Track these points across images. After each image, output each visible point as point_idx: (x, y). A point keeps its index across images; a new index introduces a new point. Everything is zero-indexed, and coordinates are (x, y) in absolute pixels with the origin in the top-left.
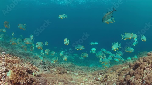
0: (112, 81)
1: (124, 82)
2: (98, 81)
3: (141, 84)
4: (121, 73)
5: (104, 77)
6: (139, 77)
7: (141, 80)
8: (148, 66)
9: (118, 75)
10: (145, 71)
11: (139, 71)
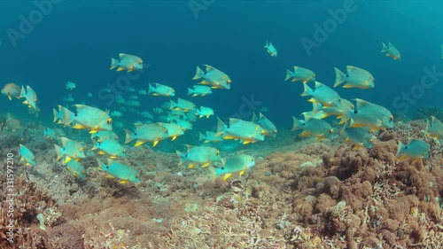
0: (275, 207)
1: (315, 217)
2: (232, 207)
3: (368, 226)
4: (300, 184)
5: (248, 193)
6: (358, 203)
7: (366, 213)
8: (384, 172)
9: (289, 188)
10: (377, 187)
11: (359, 185)
